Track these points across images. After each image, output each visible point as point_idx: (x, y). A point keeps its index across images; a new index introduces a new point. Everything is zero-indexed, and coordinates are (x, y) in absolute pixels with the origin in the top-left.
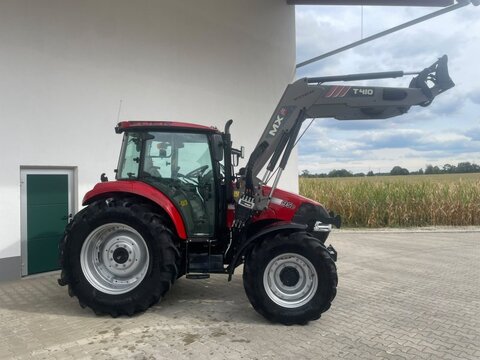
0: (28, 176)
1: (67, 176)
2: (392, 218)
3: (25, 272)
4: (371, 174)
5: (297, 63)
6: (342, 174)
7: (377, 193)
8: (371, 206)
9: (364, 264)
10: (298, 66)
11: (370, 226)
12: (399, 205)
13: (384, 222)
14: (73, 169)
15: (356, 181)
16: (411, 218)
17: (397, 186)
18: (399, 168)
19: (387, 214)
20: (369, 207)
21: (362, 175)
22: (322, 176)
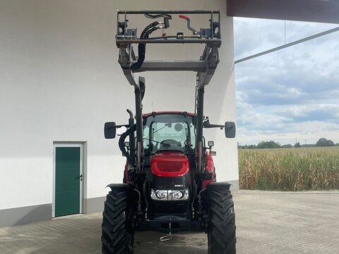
0: (57, 148)
1: (79, 148)
2: (315, 183)
3: (53, 215)
4: (298, 145)
5: (235, 60)
6: (270, 145)
7: (302, 162)
8: (296, 173)
9: (291, 212)
10: (236, 62)
11: (296, 190)
12: (320, 172)
13: (308, 186)
14: (83, 143)
15: (283, 152)
16: (331, 183)
17: (319, 156)
18: (324, 139)
19: (310, 179)
20: (295, 174)
21: (289, 146)
22: (251, 147)
